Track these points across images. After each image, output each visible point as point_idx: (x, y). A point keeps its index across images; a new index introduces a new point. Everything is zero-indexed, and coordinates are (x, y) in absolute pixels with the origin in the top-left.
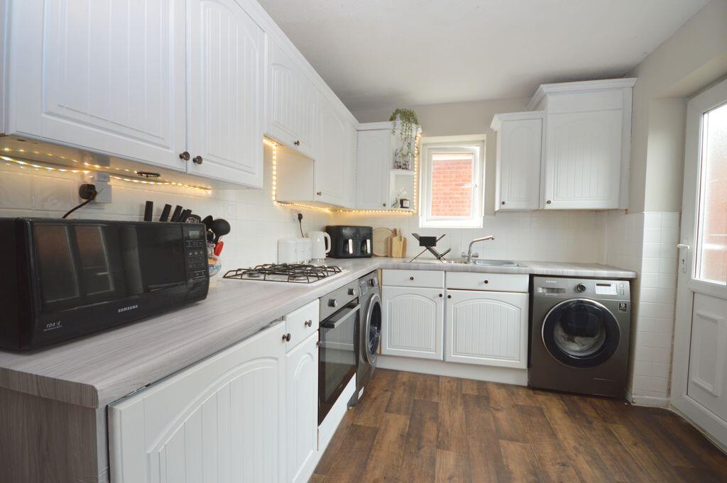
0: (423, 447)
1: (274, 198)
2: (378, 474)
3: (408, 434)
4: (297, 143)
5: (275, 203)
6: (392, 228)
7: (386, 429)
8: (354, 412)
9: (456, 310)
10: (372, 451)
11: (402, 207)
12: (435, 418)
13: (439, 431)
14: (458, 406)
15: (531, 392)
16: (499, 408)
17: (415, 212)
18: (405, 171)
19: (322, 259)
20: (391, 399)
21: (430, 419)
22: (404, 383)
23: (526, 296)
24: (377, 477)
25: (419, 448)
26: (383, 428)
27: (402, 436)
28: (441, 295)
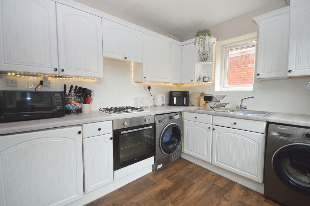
0: (166, 199)
1: (132, 81)
2: (136, 200)
3: (165, 191)
4: (126, 58)
5: (133, 82)
6: (201, 92)
7: (158, 185)
8: (154, 173)
9: (218, 137)
10: (144, 191)
11: (204, 81)
12: (185, 190)
13: (180, 196)
14: (204, 188)
15: (263, 199)
16: (228, 199)
17: (213, 83)
18: (205, 62)
19: (160, 106)
20: (175, 173)
21: (183, 189)
22: (188, 169)
23: (263, 136)
24: (134, 201)
25: (163, 199)
26: (158, 184)
27: (162, 190)
28: (209, 128)
